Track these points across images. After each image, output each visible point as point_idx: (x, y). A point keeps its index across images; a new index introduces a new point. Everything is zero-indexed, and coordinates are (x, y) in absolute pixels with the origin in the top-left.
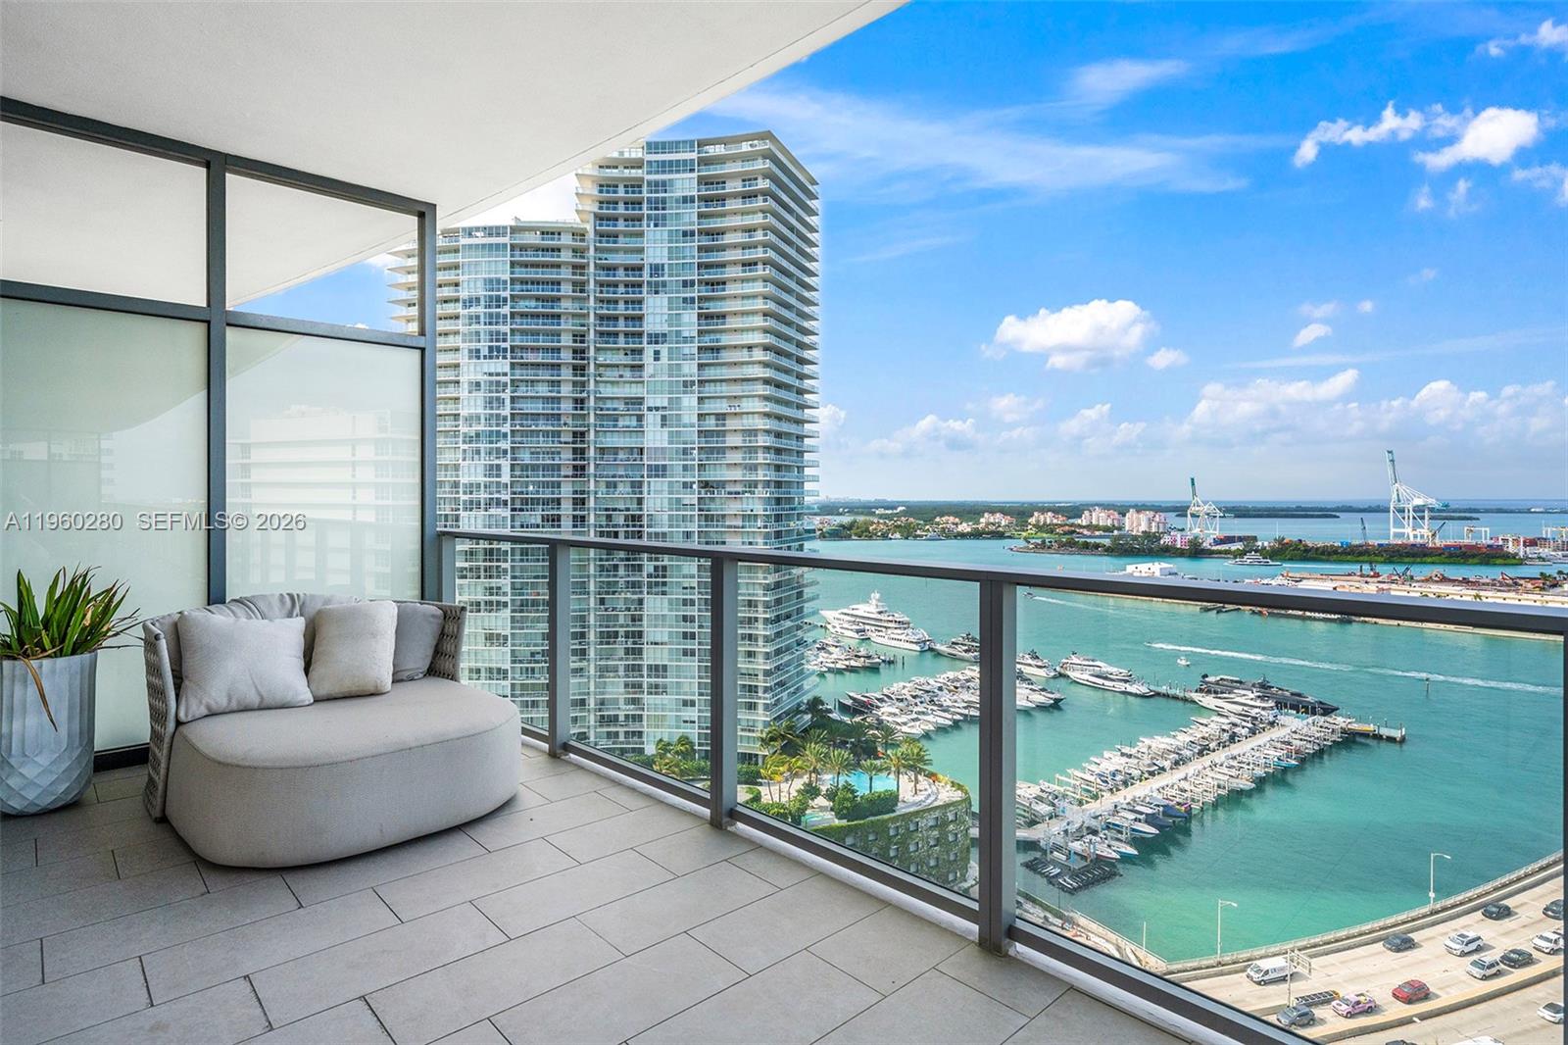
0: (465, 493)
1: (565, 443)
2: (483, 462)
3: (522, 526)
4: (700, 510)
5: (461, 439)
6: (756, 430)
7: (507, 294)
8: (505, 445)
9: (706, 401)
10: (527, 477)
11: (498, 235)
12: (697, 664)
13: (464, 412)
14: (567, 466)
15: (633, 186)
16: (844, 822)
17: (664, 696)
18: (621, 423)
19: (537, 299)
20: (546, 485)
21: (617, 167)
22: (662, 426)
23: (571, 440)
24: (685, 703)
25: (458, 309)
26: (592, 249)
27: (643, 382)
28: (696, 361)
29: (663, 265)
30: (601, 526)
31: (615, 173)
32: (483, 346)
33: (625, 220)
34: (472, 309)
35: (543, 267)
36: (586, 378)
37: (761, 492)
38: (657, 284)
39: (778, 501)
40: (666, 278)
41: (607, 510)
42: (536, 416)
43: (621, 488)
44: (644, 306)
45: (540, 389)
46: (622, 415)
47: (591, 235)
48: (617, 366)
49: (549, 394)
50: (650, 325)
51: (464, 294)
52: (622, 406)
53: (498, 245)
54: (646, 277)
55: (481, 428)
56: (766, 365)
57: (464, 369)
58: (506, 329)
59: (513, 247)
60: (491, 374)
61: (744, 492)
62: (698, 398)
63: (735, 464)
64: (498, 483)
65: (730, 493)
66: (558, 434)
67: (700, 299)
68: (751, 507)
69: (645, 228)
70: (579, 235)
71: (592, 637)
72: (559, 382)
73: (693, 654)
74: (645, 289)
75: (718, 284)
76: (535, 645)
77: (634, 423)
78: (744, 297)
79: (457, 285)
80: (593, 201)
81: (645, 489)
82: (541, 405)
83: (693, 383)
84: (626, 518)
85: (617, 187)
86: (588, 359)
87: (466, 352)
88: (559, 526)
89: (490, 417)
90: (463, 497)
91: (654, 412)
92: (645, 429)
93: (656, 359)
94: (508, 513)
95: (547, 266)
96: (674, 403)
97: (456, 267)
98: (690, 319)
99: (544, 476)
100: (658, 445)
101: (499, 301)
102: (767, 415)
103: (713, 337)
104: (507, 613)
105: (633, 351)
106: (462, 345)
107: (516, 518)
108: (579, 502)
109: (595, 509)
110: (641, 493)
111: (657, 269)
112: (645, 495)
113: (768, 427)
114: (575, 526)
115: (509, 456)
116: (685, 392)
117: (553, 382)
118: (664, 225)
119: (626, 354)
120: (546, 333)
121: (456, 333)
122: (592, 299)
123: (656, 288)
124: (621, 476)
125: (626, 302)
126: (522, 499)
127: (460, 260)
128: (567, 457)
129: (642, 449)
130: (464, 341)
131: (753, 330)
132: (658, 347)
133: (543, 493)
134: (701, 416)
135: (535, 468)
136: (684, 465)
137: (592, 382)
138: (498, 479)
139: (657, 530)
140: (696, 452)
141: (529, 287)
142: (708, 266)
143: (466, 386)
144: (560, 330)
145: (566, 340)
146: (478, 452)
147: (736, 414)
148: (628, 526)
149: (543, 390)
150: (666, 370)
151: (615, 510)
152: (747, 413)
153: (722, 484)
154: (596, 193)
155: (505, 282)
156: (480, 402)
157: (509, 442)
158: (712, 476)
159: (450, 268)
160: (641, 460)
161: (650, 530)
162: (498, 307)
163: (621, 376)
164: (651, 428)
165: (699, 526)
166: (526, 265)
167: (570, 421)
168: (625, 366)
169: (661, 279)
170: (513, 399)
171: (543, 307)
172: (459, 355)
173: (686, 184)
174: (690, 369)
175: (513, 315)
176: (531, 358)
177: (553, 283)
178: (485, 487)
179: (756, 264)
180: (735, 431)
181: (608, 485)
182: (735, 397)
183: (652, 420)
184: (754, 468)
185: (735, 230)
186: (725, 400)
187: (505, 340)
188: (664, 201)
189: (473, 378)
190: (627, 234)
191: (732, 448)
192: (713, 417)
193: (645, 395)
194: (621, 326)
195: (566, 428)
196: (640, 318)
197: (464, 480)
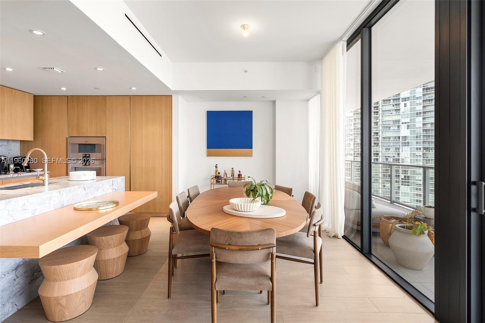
4: (423, 157)
9: (427, 119)
18: (391, 128)
22: (407, 129)
27: (400, 115)
28: (422, 105)
41: (385, 157)
43: (391, 150)
46: (392, 126)
48: (390, 110)
50: (403, 96)
52: (392, 123)
62: (423, 118)
77: (396, 128)
81: (401, 150)
83: (420, 113)
84: (393, 159)
91: (404, 124)
92: (401, 130)
93: (405, 106)
96: (413, 120)
98: (419, 91)
100: (406, 135)
103: (429, 95)
105: (396, 105)
110: (399, 151)
112: (401, 152)
116: (417, 117)
119: (393, 106)
124: (391, 146)
129: (399, 137)
132: (405, 102)
134: (423, 124)
136: (416, 142)
138: (350, 148)
140: (422, 137)
150: (409, 110)
157: (353, 136)
160: (399, 140)
161: (402, 164)
163: (392, 113)
164: (403, 130)
165: (423, 163)
168: (393, 110)
170: (354, 124)
174: (420, 108)
181: (386, 149)
183: (403, 127)
193: (401, 119)
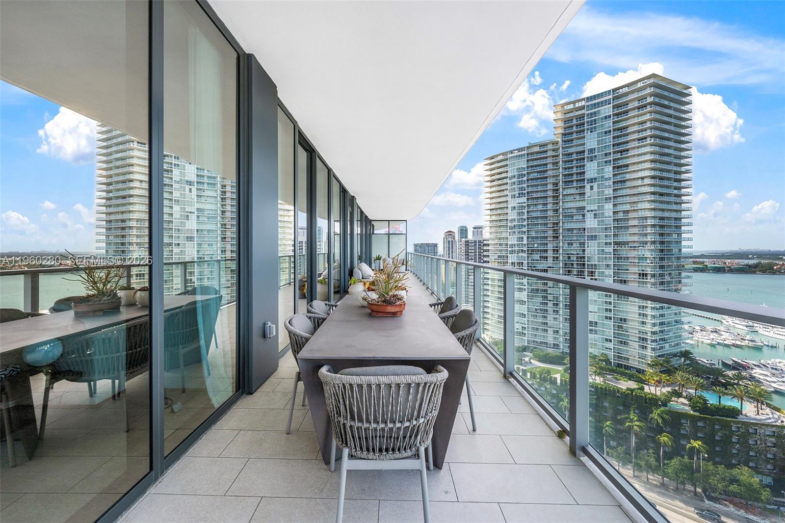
0: (510, 248)
1: (549, 227)
2: (516, 236)
3: (532, 260)
4: (614, 254)
5: (508, 228)
6: (647, 217)
7: (525, 172)
8: (525, 229)
9: (618, 205)
10: (534, 241)
11: (522, 151)
12: (612, 323)
13: (509, 218)
14: (551, 236)
15: (580, 118)
16: (697, 414)
17: (596, 335)
18: (575, 218)
19: (538, 172)
20: (542, 244)
21: (572, 112)
22: (594, 218)
23: (552, 226)
24: (607, 340)
25: (507, 181)
26: (561, 148)
27: (585, 200)
28: (612, 188)
29: (595, 148)
30: (565, 261)
31: (572, 115)
32: (516, 193)
33: (576, 133)
34: (513, 180)
35: (540, 159)
36: (558, 201)
37: (649, 246)
38: (591, 157)
39: (662, 251)
40: (596, 154)
41: (568, 254)
42: (537, 218)
43: (575, 245)
44: (586, 168)
45: (539, 207)
46: (575, 215)
47: (561, 143)
48: (573, 194)
49: (542, 209)
50: (587, 176)
51: (509, 175)
52: (575, 211)
53: (522, 155)
54: (586, 155)
55: (516, 224)
56: (651, 185)
57: (509, 202)
58: (525, 185)
59: (528, 154)
60: (519, 203)
61: (639, 246)
62: (614, 204)
63: (634, 233)
64: (522, 244)
65: (631, 247)
66: (546, 224)
67: (614, 160)
68: (643, 253)
69: (586, 134)
70: (555, 143)
71: (561, 305)
72: (547, 203)
73: (610, 318)
74: (586, 160)
75: (624, 151)
76: (537, 306)
77: (581, 218)
78: (639, 155)
79: (507, 172)
80: (562, 129)
81: (586, 246)
82: (539, 213)
83: (610, 198)
84: (577, 258)
85: (573, 120)
86: (559, 193)
87: (510, 196)
88: (547, 261)
89: (519, 220)
90: (509, 249)
91: (590, 212)
92: (586, 220)
93: (591, 189)
94: (525, 255)
95: (542, 159)
96: (601, 207)
97: (507, 165)
98: (609, 170)
99: (540, 241)
100: (593, 226)
101: (523, 175)
102: (654, 209)
103: (621, 176)
104: (526, 293)
105: (580, 187)
106: (509, 194)
107: (529, 257)
108: (556, 251)
109: (563, 254)
110: (584, 247)
111: (592, 151)
112: (586, 248)
113: (653, 215)
114: (554, 261)
115: (526, 233)
116: (606, 203)
117: (544, 204)
118: (596, 131)
119: (577, 189)
120: (541, 185)
121: (507, 189)
122: (561, 168)
123: (591, 159)
124: (574, 240)
125: (577, 167)
126: (532, 250)
127: (508, 163)
128: (550, 233)
130: (509, 192)
131: (644, 170)
132: (592, 184)
133: (540, 247)
134: (615, 213)
135: (537, 238)
136: (605, 235)
137: (561, 202)
138: (522, 242)
139: (592, 263)
140: (612, 228)
141: (534, 168)
142: (619, 144)
143: (510, 209)
144: (547, 183)
145: (550, 187)
146: (515, 233)
147: (634, 210)
148: (578, 261)
149: (540, 207)
150: (596, 194)
151: (572, 254)
152: (641, 209)
153: (626, 243)
154: (563, 125)
155: (525, 168)
156: (516, 214)
158: (620, 239)
159: (505, 167)
160: (585, 233)
161: (588, 263)
162: (522, 178)
163: (575, 198)
164: (589, 219)
165: (614, 262)
166: (533, 160)
167: (551, 219)
168: (576, 194)
169: (593, 155)
170: (528, 212)
171: (540, 175)
172: (508, 197)
173: (607, 110)
174: (609, 192)
175: (528, 180)
176: (535, 195)
177: (544, 165)
178: (517, 245)
179: (646, 138)
180: (634, 218)
181: (569, 244)
182: (634, 202)
183: (589, 216)
184: (646, 235)
185: (634, 125)
186: (628, 204)
187: (525, 190)
188: (595, 120)
189: (513, 205)
190: (577, 139)
191: (632, 226)
192: (622, 212)
193: (586, 205)
194: (575, 177)
195: (550, 222)
196: (584, 173)
197: (509, 243)
